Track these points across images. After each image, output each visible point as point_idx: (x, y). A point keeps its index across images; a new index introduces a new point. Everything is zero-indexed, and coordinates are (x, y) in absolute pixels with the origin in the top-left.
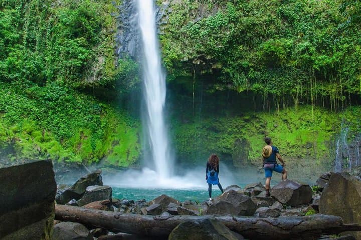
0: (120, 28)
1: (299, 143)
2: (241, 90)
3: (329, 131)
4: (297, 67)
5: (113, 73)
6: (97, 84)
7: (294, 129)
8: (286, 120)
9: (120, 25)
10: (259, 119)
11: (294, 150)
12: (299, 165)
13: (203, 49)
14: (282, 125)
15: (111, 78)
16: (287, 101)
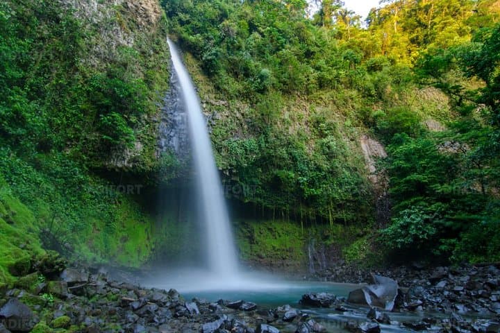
0: (164, 120)
1: (283, 248)
2: (247, 201)
3: (301, 240)
4: (292, 192)
5: (153, 163)
6: (126, 170)
7: (278, 237)
8: (271, 229)
9: (165, 117)
10: (247, 225)
11: (279, 253)
12: (285, 265)
13: (234, 163)
14: (266, 232)
15: (149, 169)
16: (278, 215)
